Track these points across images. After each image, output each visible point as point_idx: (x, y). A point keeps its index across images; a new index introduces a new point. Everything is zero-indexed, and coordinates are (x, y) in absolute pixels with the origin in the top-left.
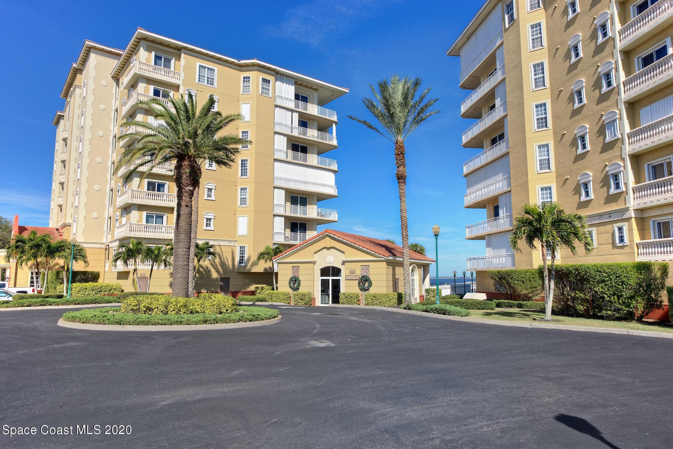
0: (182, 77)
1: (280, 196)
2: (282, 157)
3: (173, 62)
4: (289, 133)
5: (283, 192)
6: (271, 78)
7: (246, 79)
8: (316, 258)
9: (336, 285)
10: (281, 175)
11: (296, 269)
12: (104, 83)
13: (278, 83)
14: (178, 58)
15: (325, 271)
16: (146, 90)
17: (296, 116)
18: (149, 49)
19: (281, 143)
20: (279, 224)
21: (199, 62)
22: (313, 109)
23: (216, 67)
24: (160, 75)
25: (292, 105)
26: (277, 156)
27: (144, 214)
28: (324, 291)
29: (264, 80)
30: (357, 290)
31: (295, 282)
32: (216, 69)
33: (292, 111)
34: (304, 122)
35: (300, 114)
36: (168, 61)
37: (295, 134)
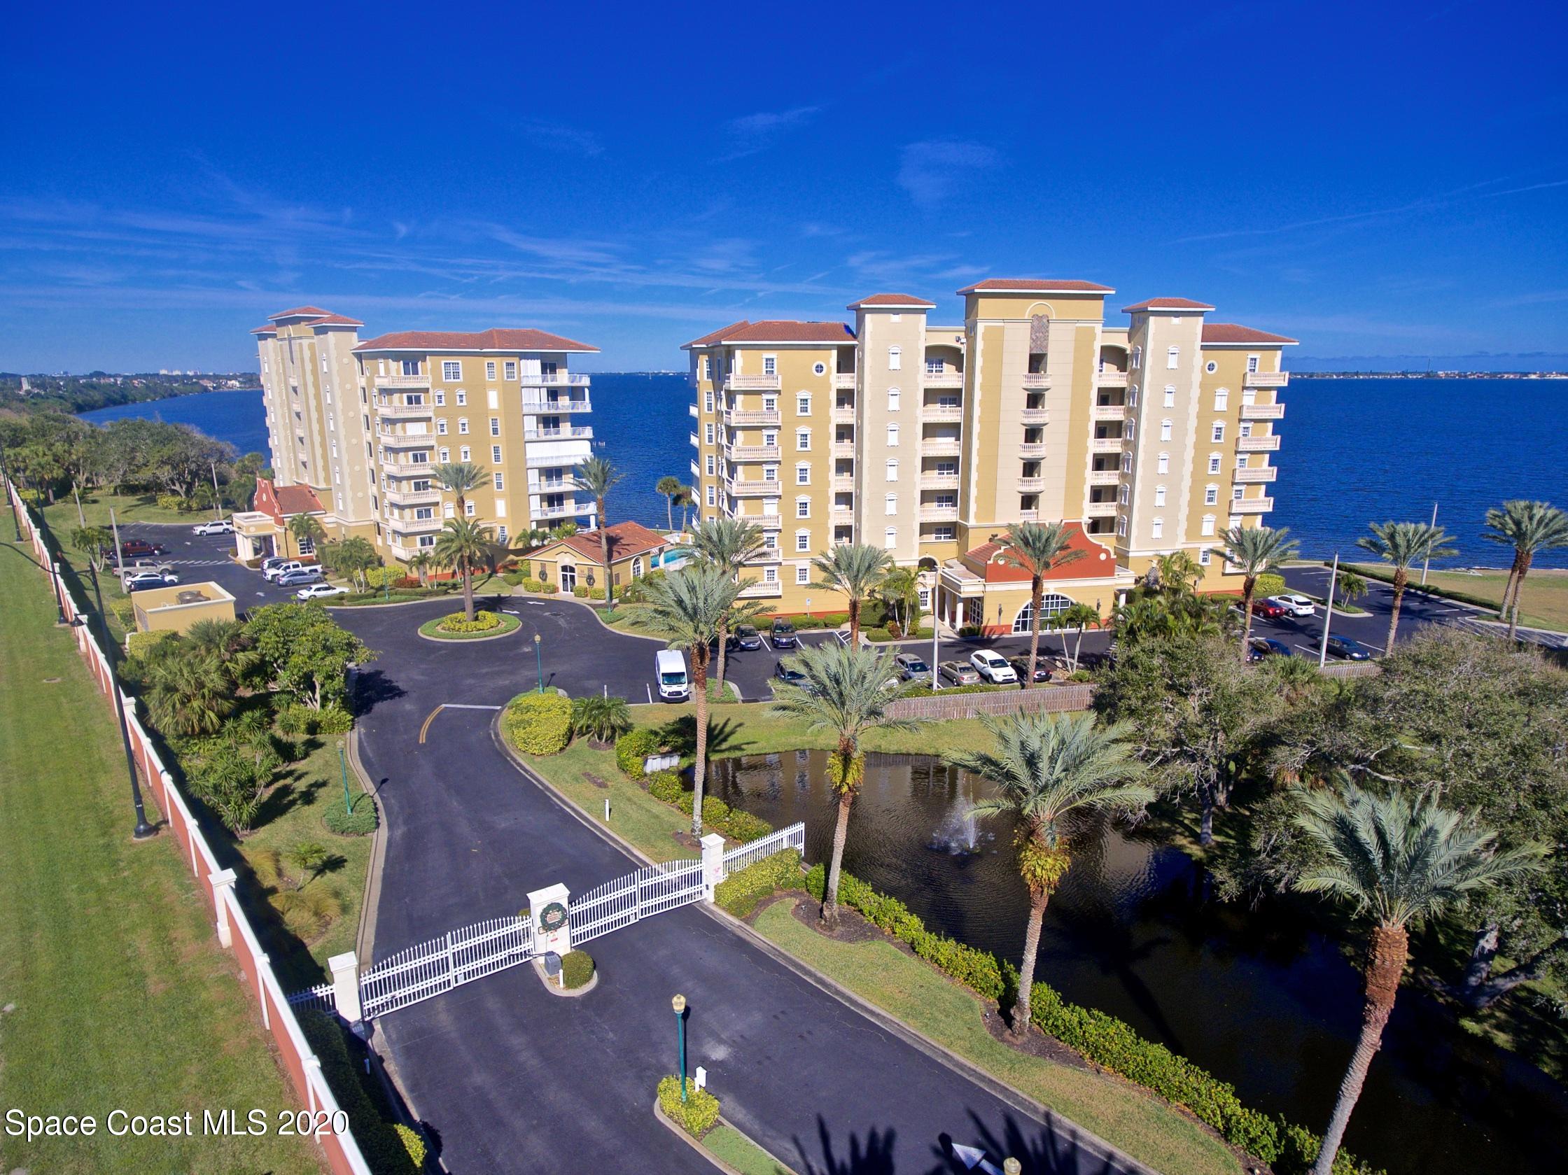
0: (430, 380)
1: (533, 476)
2: (534, 437)
3: (420, 367)
4: (538, 411)
5: (537, 471)
6: (515, 360)
7: (490, 365)
8: (557, 558)
9: (572, 578)
10: (535, 456)
11: (543, 566)
12: (345, 360)
13: (523, 362)
14: (424, 360)
15: (564, 568)
16: (401, 401)
17: (544, 392)
18: (397, 362)
19: (531, 424)
20: (535, 502)
21: (444, 360)
22: (563, 379)
23: (459, 360)
24: (411, 383)
25: (539, 382)
26: (527, 437)
27: (415, 510)
28: (565, 580)
29: (508, 364)
30: (586, 585)
31: (543, 575)
32: (460, 362)
33: (539, 388)
34: (553, 394)
35: (548, 388)
36: (415, 365)
37: (545, 410)
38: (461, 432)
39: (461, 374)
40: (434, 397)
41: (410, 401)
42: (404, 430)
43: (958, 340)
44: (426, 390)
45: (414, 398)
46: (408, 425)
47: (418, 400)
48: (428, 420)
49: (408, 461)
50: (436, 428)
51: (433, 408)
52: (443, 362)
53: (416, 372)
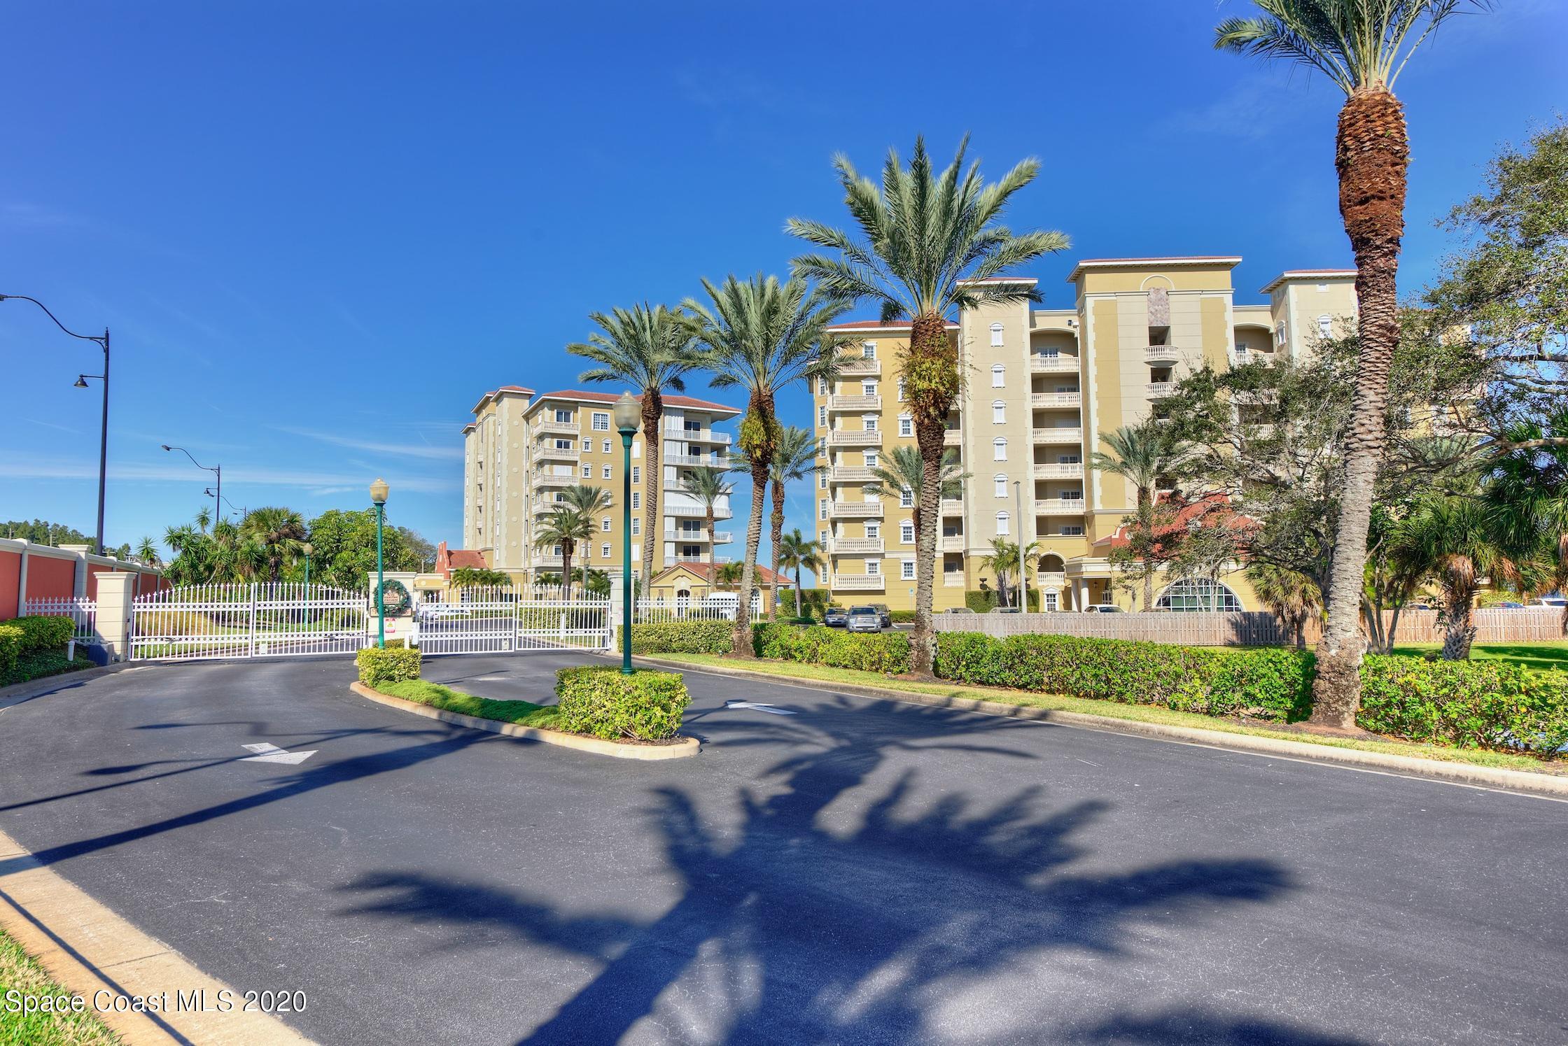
0: (580, 427)
1: (670, 524)
2: (673, 487)
3: (572, 414)
4: (678, 463)
5: (674, 520)
8: (675, 583)
10: (672, 505)
13: (667, 417)
14: (576, 411)
15: (681, 594)
16: (551, 444)
17: (686, 446)
18: (551, 409)
19: (671, 474)
20: (671, 550)
21: (593, 411)
22: (706, 435)
24: (563, 429)
25: (681, 437)
26: (667, 486)
27: (553, 547)
32: (608, 414)
33: (682, 442)
34: (695, 449)
35: (690, 443)
36: (567, 415)
37: (685, 463)
38: (603, 477)
39: (609, 425)
40: (581, 442)
41: (559, 445)
42: (551, 471)
43: (1070, 323)
44: (575, 437)
45: (564, 442)
46: (555, 467)
47: (567, 445)
48: (574, 463)
49: (551, 499)
50: (581, 471)
51: (580, 453)
52: (593, 413)
53: (567, 420)
